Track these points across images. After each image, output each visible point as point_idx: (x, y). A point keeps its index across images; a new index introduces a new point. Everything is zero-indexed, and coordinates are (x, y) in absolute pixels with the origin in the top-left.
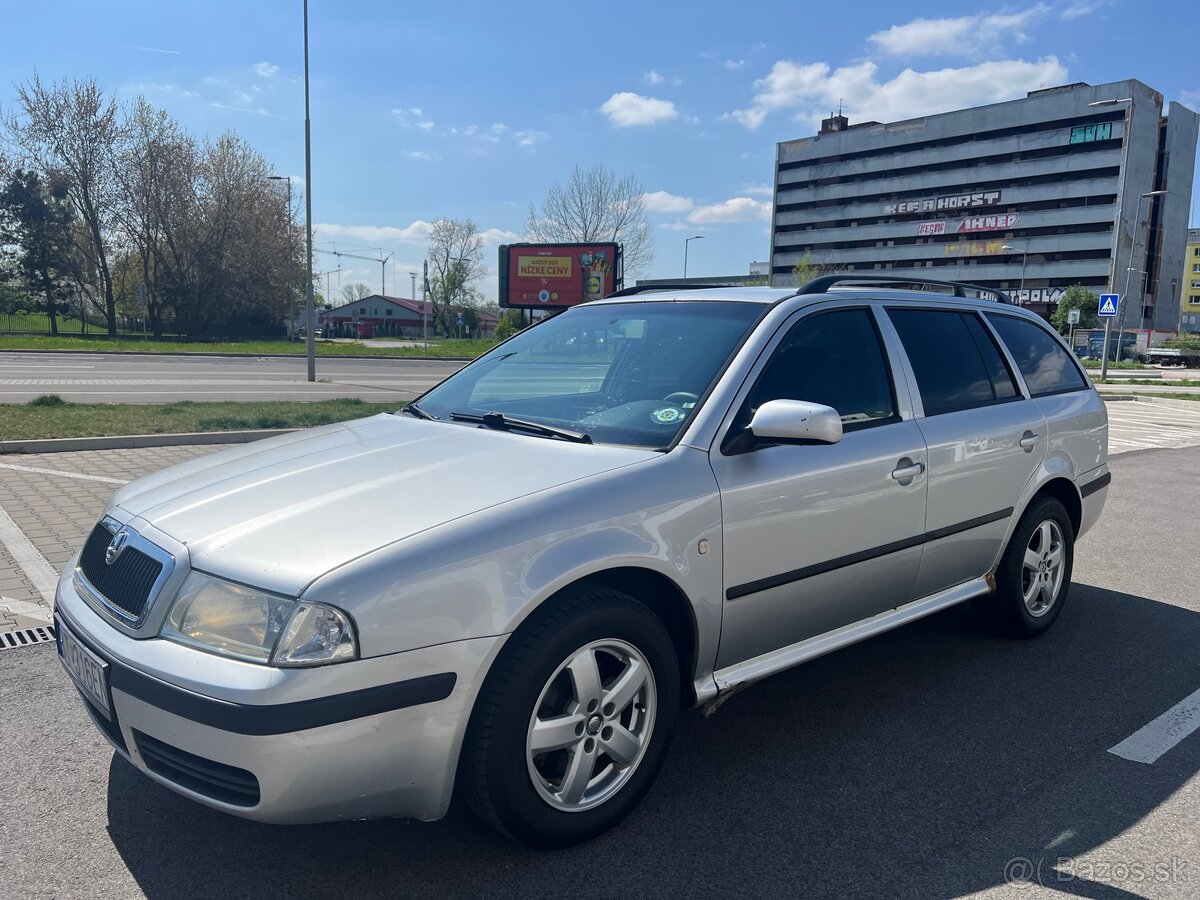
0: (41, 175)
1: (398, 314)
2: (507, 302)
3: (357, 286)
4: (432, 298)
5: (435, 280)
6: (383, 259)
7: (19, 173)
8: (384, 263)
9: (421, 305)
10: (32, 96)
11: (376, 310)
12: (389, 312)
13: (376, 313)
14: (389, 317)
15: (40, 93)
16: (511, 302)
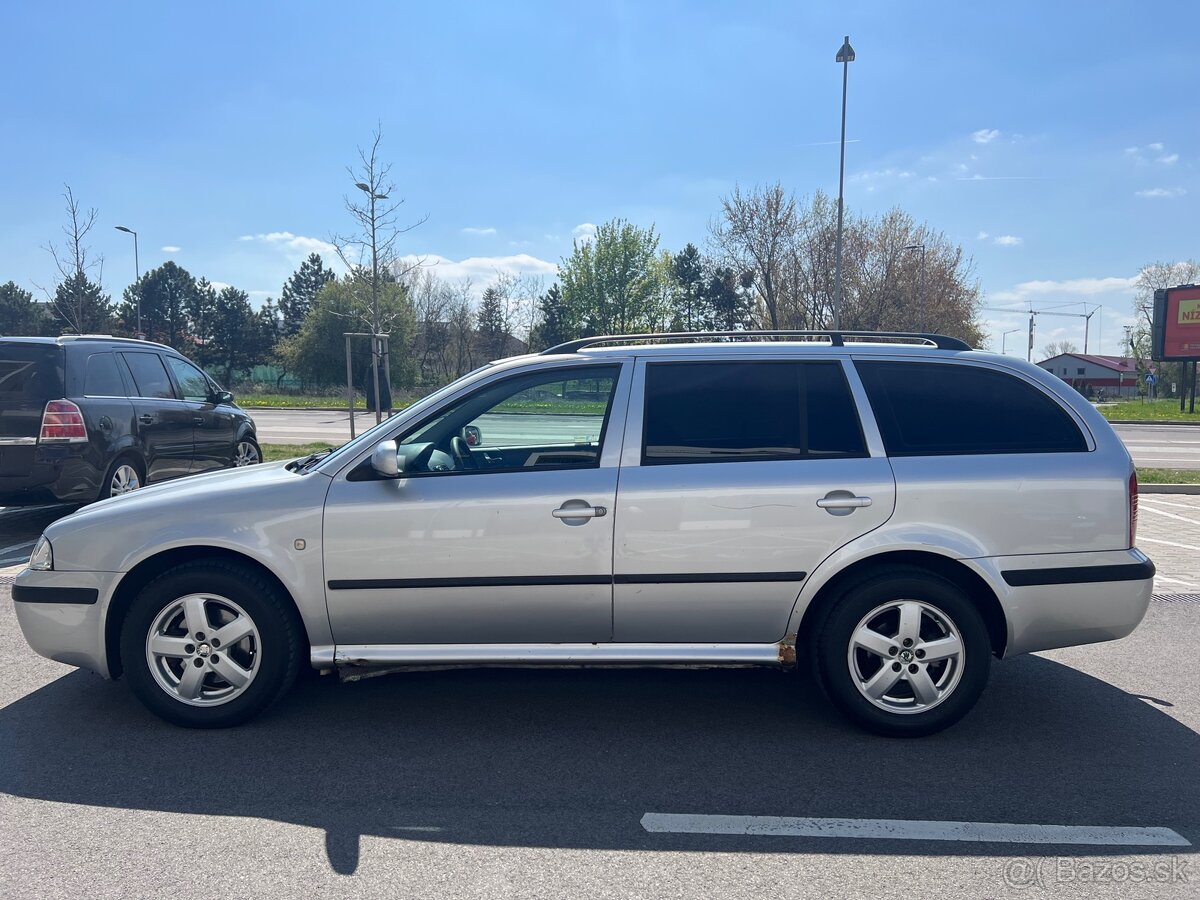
0: (735, 270)
1: (1092, 373)
2: (1163, 354)
3: (1061, 344)
4: (1136, 353)
5: (1141, 333)
6: (1088, 314)
7: (719, 271)
8: (1088, 318)
9: (1123, 362)
10: (733, 206)
11: (1065, 370)
12: (1081, 371)
13: (1065, 373)
14: (1082, 376)
15: (739, 203)
16: (1166, 355)
